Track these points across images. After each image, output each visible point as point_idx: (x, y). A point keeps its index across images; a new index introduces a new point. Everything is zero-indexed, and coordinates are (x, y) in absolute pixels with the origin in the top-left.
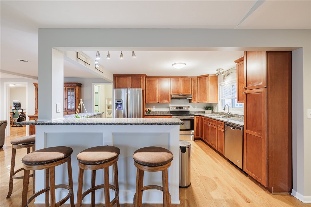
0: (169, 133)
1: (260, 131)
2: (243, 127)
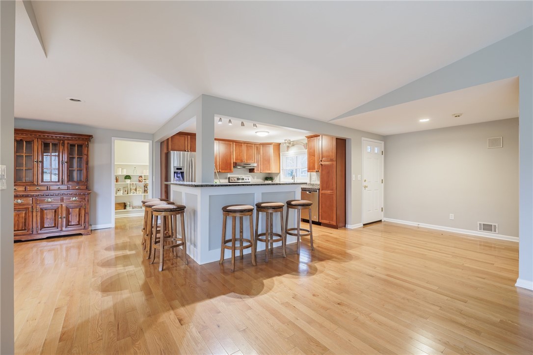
0: (295, 192)
1: (332, 190)
2: (319, 190)
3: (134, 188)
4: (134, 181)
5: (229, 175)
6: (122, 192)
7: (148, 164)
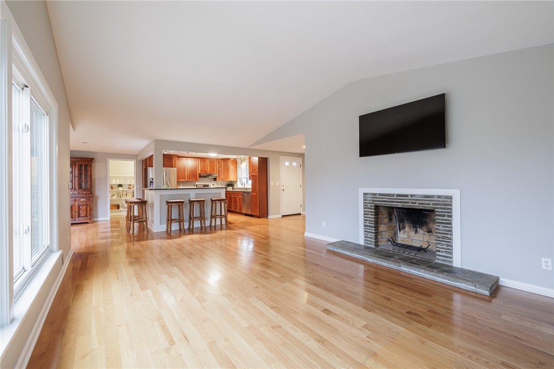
0: (221, 193)
1: (257, 192)
2: (251, 192)
3: (125, 193)
4: (125, 188)
5: (197, 183)
6: (116, 196)
7: (133, 176)
